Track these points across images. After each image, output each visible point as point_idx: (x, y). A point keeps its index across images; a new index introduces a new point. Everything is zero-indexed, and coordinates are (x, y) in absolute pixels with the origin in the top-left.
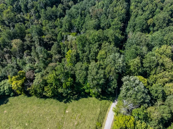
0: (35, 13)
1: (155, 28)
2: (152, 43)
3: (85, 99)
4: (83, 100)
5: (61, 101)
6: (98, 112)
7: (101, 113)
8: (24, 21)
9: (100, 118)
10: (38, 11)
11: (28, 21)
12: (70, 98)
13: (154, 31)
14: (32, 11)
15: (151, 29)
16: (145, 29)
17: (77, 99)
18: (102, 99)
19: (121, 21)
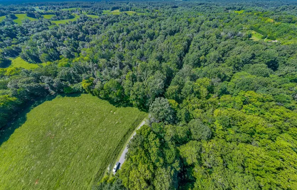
0: (122, 44)
1: (206, 64)
2: (198, 75)
3: (130, 107)
4: (129, 108)
5: (114, 105)
6: (136, 119)
7: (137, 120)
8: (114, 48)
9: (135, 123)
10: (125, 43)
11: (117, 48)
12: (120, 104)
13: (204, 66)
14: (121, 42)
15: (202, 64)
16: (197, 63)
17: (125, 107)
18: (142, 110)
19: (178, 56)
